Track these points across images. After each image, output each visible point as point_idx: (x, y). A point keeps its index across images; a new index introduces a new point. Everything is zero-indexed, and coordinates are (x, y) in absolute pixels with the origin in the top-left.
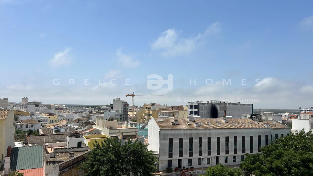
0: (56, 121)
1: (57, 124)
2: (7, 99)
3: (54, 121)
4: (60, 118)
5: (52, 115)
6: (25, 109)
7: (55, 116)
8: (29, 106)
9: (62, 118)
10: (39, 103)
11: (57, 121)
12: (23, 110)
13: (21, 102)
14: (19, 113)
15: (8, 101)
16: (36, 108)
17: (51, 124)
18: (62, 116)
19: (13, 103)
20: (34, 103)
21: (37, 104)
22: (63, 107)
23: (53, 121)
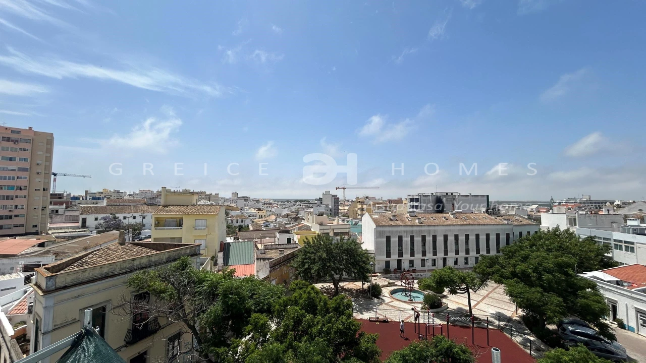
0: (265, 216)
1: (266, 219)
2: (218, 194)
3: (263, 216)
4: (268, 213)
5: (261, 210)
6: (235, 204)
7: (264, 211)
8: (239, 201)
9: (270, 213)
10: (248, 198)
12: (233, 205)
13: (231, 197)
14: (230, 208)
15: (219, 196)
16: (245, 203)
17: (260, 219)
18: (271, 211)
19: (224, 198)
20: (243, 197)
21: (246, 199)
22: (272, 201)
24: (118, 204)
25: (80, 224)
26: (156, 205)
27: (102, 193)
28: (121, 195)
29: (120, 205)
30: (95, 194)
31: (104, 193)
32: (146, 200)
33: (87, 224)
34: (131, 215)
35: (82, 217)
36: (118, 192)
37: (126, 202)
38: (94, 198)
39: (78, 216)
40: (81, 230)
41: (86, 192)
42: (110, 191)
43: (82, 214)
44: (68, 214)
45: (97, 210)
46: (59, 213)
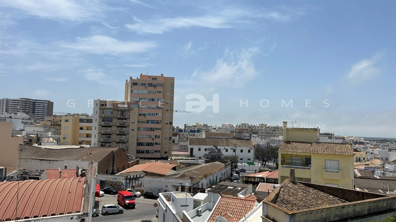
0: (364, 159)
1: (367, 163)
3: (362, 159)
4: (369, 156)
5: (358, 151)
7: (362, 153)
9: (372, 156)
10: (331, 134)
11: (366, 159)
16: (330, 140)
17: (358, 163)
18: (372, 153)
20: (327, 134)
21: (330, 136)
22: (362, 140)
23: (360, 158)
24: (214, 137)
25: (188, 153)
26: (243, 139)
27: (195, 126)
28: (208, 129)
29: (215, 138)
30: (191, 127)
31: (197, 127)
32: (235, 134)
33: (194, 153)
34: (224, 147)
35: (190, 147)
36: (206, 126)
37: (219, 136)
38: (191, 131)
39: (187, 146)
40: (189, 158)
41: (185, 125)
42: (201, 125)
43: (190, 144)
44: (182, 143)
45: (201, 142)
46: (176, 142)
